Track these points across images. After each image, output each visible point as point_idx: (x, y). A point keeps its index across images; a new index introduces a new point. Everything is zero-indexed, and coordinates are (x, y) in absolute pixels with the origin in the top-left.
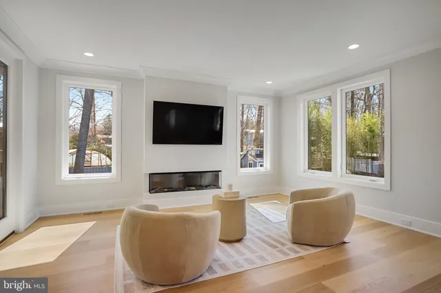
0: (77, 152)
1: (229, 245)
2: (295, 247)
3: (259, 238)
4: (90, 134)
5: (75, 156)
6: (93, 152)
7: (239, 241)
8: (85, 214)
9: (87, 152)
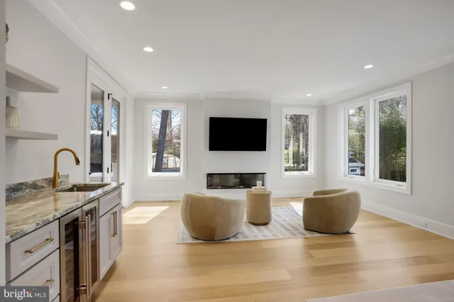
0: (157, 155)
1: (257, 227)
2: (306, 232)
3: (281, 225)
4: (167, 139)
5: (155, 158)
6: (170, 155)
7: (265, 224)
8: (162, 201)
9: (165, 155)
